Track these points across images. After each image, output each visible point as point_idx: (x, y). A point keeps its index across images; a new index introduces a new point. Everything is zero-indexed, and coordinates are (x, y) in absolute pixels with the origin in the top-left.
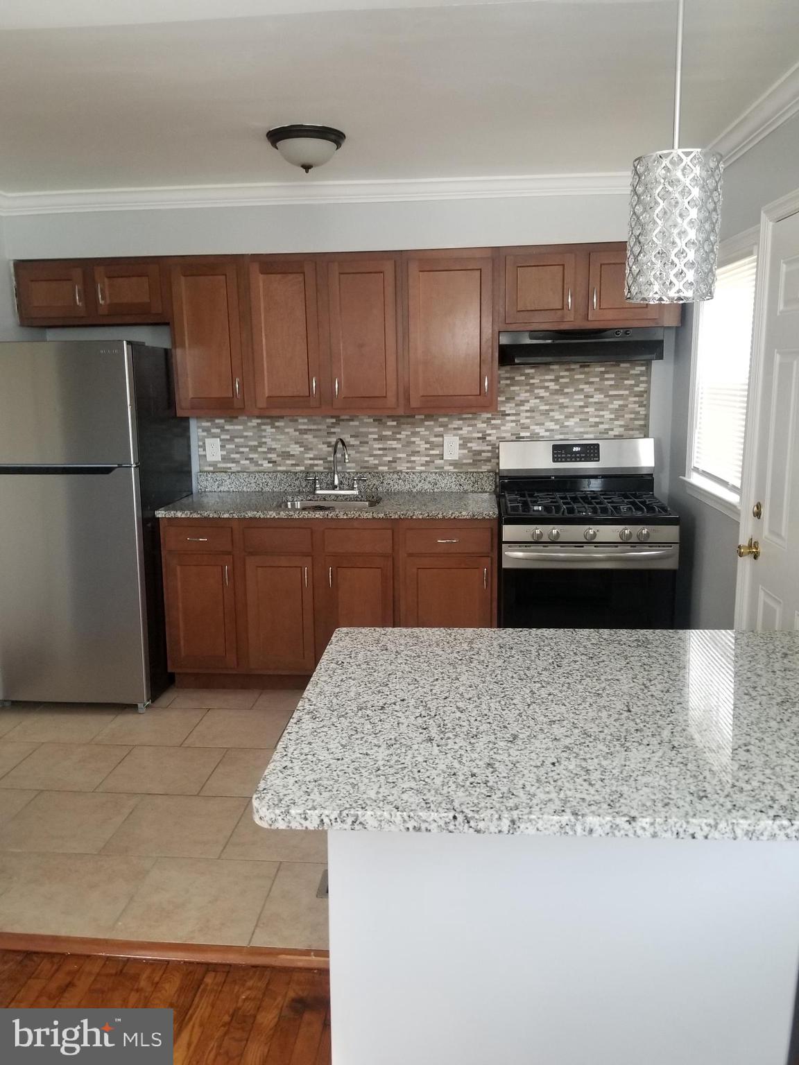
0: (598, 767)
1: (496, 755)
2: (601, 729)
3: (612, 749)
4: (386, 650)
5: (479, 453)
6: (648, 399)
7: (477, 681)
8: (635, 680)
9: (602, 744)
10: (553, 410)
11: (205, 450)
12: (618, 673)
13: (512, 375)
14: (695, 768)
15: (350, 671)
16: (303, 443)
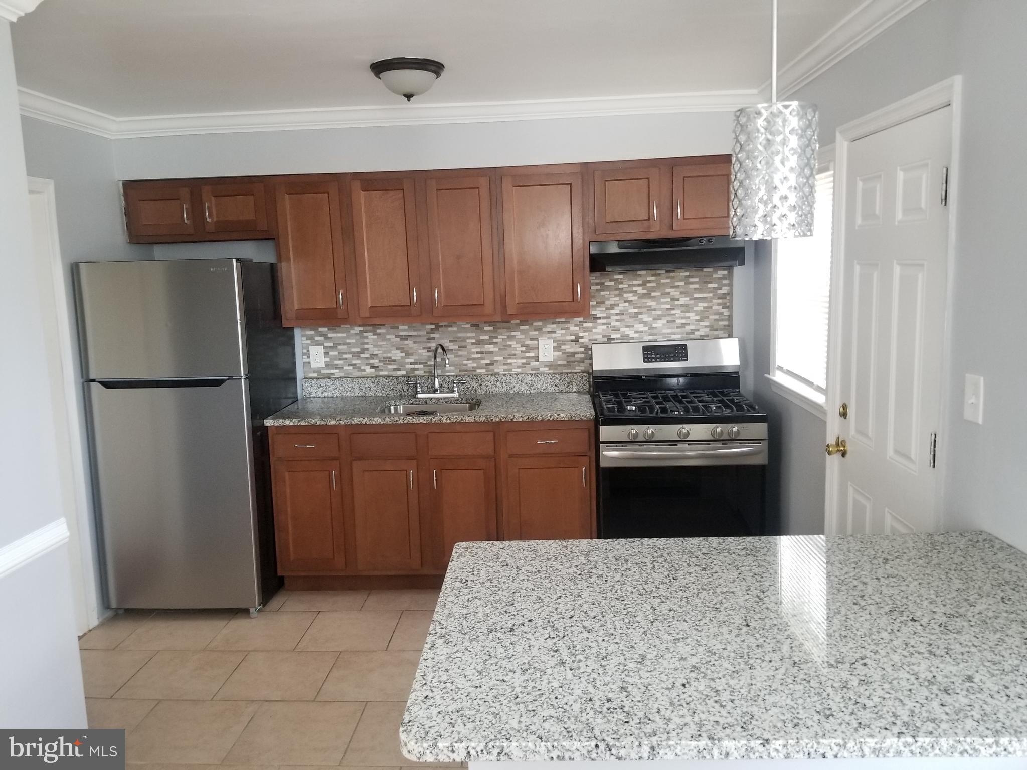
0: (726, 687)
1: (628, 678)
2: (723, 646)
3: (737, 667)
4: (507, 565)
5: (573, 354)
6: (731, 301)
7: (599, 597)
8: (749, 592)
9: (727, 662)
10: (641, 313)
11: (309, 357)
12: (732, 584)
13: (602, 281)
14: (818, 685)
15: (475, 590)
16: (403, 348)
